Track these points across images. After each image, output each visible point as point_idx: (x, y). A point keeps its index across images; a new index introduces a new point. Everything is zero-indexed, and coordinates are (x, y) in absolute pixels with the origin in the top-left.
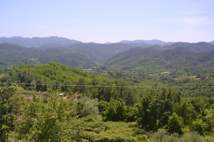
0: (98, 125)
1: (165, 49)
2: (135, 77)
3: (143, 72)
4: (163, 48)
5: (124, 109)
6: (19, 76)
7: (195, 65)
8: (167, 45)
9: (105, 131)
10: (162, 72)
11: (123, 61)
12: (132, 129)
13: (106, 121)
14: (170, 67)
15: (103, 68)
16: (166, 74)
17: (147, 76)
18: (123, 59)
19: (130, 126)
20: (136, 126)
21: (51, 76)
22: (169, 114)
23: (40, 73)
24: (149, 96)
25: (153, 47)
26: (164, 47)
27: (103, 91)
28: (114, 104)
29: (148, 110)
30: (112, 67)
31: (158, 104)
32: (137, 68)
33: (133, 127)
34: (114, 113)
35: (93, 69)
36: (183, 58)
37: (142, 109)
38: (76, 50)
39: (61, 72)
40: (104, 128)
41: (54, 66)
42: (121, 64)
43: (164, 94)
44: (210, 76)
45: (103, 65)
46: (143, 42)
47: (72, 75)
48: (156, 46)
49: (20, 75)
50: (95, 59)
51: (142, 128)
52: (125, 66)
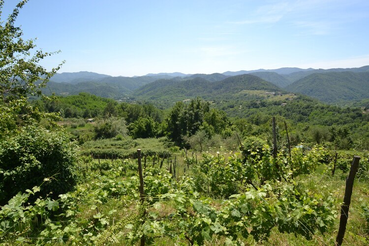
0: (128, 142)
1: (186, 80)
2: (161, 105)
3: (168, 101)
4: (184, 80)
5: (152, 126)
6: (47, 106)
7: (211, 92)
8: (187, 77)
9: (135, 147)
10: (184, 100)
11: (150, 92)
12: (163, 143)
13: (135, 138)
14: (191, 95)
15: (133, 99)
16: (188, 101)
17: (171, 104)
18: (150, 90)
19: (160, 141)
20: (166, 140)
21: (81, 106)
22: (199, 124)
23: (69, 103)
24: (177, 109)
25: (175, 78)
26: (185, 78)
27: (132, 114)
28: (142, 122)
29: (177, 123)
30: (141, 97)
31: (187, 115)
32: (163, 98)
33: (163, 141)
34: (143, 130)
35: (123, 100)
36: (200, 87)
37: (172, 122)
38: (106, 83)
39: (91, 102)
40: (134, 145)
41: (84, 96)
42: (148, 95)
43: (192, 105)
44: (224, 101)
45: (132, 96)
46: (166, 75)
47: (102, 104)
48: (177, 77)
49: (47, 104)
50: (124, 91)
51: (172, 141)
52: (151, 97)
